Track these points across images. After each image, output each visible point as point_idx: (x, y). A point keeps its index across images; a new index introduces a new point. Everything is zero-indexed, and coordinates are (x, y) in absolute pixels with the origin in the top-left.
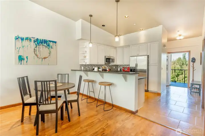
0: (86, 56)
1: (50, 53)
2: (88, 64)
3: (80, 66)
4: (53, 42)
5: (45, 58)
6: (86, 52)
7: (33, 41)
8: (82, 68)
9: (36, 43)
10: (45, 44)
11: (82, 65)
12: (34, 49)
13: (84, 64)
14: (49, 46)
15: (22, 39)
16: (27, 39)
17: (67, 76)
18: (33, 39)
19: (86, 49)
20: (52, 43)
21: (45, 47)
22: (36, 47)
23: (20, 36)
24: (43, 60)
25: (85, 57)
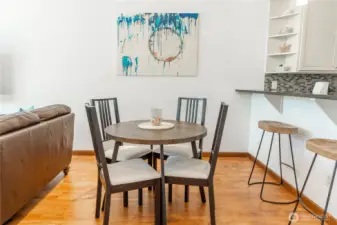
0: (290, 46)
1: (181, 47)
2: (294, 70)
3: (263, 79)
4: (190, 16)
5: (170, 59)
6: (291, 30)
7: (147, 22)
8: (274, 85)
9: (153, 25)
10: (172, 26)
11: (272, 75)
12: (150, 41)
13: (281, 70)
14: (180, 28)
15: (129, 21)
16: (137, 18)
17: (201, 103)
18: (147, 18)
19: (289, 24)
20: (186, 19)
21: (171, 33)
22: (153, 35)
23: (125, 15)
24: (167, 63)
25: (287, 48)
